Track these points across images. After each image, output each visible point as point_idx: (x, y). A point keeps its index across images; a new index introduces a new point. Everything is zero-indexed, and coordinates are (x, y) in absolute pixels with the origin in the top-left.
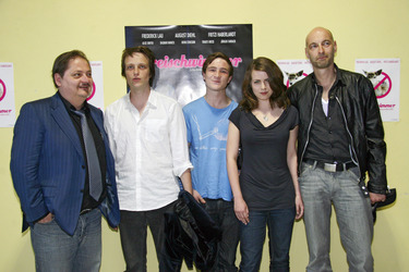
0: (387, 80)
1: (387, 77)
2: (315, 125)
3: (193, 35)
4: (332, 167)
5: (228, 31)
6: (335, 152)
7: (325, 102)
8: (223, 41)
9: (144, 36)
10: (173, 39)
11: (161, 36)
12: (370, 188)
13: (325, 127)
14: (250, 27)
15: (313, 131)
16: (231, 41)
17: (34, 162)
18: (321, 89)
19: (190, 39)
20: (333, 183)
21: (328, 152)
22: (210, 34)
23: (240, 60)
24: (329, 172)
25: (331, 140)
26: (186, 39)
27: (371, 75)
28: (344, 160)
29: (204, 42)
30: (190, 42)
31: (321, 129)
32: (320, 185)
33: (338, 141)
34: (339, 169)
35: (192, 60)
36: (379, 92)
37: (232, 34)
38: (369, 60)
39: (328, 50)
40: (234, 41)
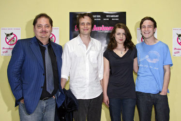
3: (100, 16)
5: (115, 15)
8: (113, 19)
14: (125, 13)
16: (116, 19)
22: (107, 16)
26: (96, 18)
29: (104, 19)
30: (98, 19)
35: (99, 27)
37: (117, 16)
40: (118, 19)
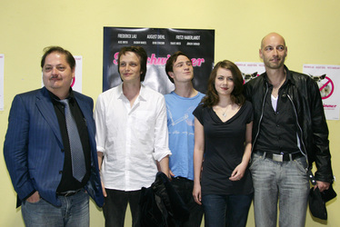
0: (330, 84)
1: (330, 81)
2: (265, 119)
3: (163, 37)
4: (279, 158)
5: (193, 35)
6: (282, 143)
7: (274, 99)
8: (188, 44)
9: (120, 36)
10: (145, 39)
11: (135, 37)
12: (317, 177)
13: (273, 121)
14: (212, 32)
15: (263, 124)
16: (195, 44)
17: (21, 147)
18: (271, 87)
19: (160, 40)
20: (280, 171)
21: (275, 143)
22: (178, 37)
23: (203, 61)
24: (277, 162)
25: (279, 132)
26: (157, 40)
27: (317, 78)
28: (290, 150)
29: (172, 43)
30: (160, 43)
31: (270, 122)
32: (269, 174)
33: (285, 134)
34: (286, 159)
35: (161, 59)
36: (323, 94)
37: (196, 38)
38: (315, 65)
39: (281, 53)
40: (198, 44)
